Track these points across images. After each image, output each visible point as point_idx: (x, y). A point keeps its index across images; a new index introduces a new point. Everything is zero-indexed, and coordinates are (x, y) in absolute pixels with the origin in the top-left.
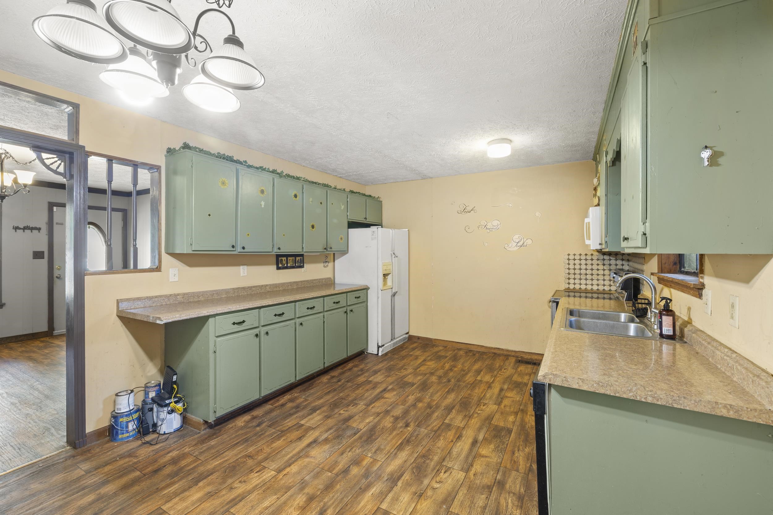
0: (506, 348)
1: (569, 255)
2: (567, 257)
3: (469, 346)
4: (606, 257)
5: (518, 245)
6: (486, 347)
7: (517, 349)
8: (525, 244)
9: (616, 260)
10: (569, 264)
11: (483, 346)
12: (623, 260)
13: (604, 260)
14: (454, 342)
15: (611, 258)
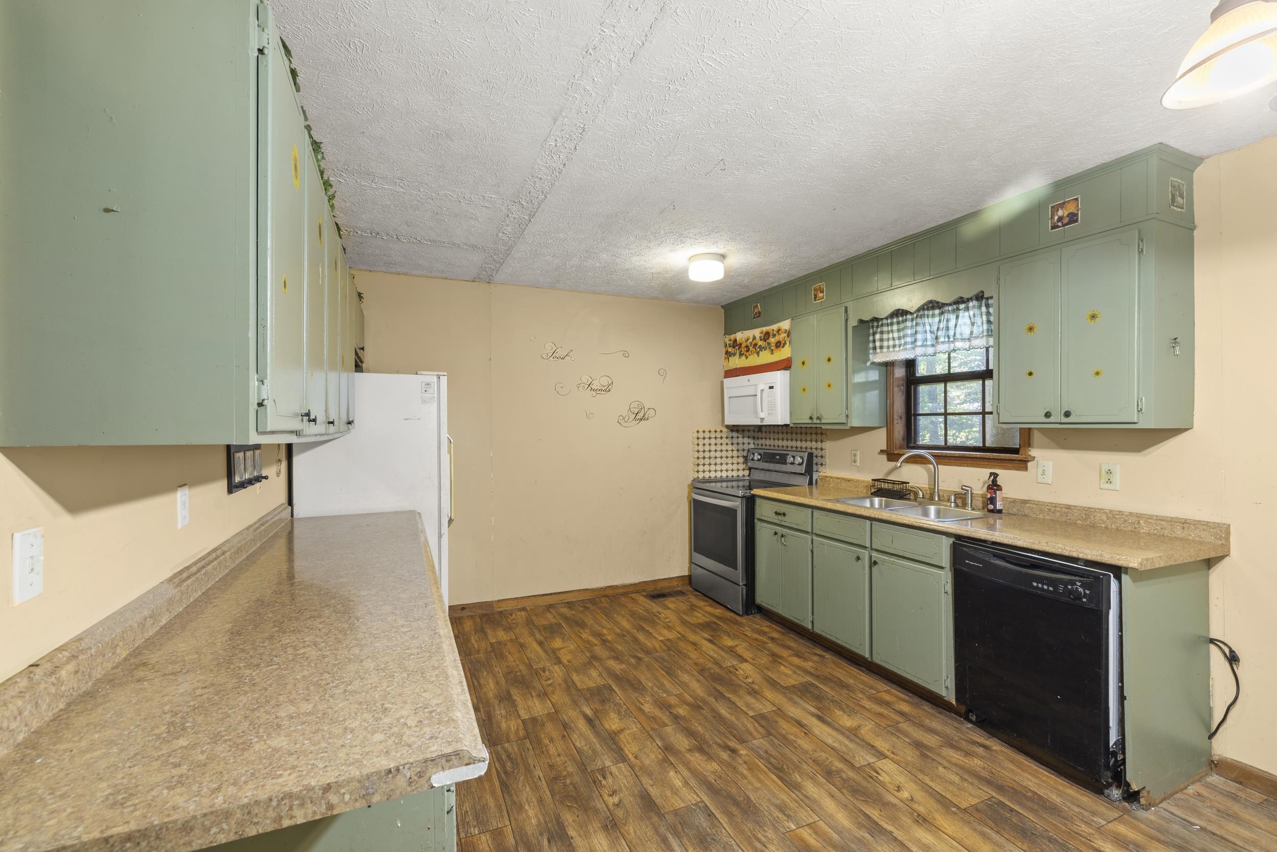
0: (620, 583)
1: (698, 432)
2: (696, 435)
3: (562, 597)
4: (735, 434)
5: (637, 417)
6: (593, 590)
7: (637, 581)
8: (646, 416)
9: (743, 437)
10: (698, 445)
11: (587, 590)
12: (749, 437)
13: (732, 437)
14: (536, 596)
15: (739, 436)
